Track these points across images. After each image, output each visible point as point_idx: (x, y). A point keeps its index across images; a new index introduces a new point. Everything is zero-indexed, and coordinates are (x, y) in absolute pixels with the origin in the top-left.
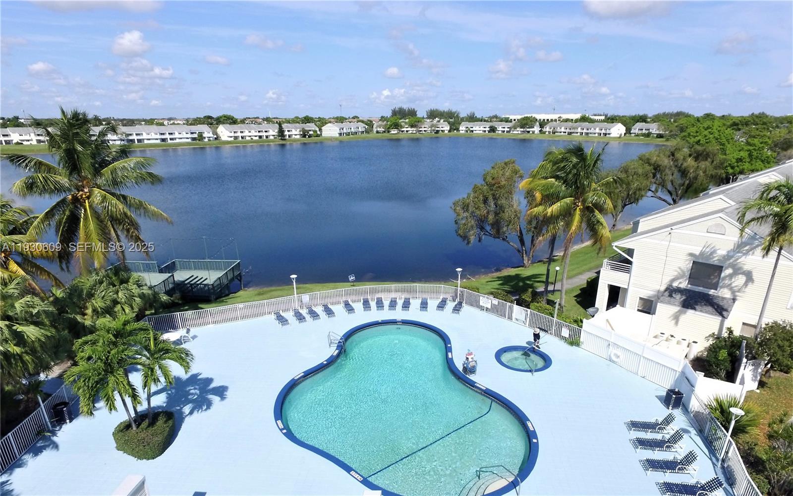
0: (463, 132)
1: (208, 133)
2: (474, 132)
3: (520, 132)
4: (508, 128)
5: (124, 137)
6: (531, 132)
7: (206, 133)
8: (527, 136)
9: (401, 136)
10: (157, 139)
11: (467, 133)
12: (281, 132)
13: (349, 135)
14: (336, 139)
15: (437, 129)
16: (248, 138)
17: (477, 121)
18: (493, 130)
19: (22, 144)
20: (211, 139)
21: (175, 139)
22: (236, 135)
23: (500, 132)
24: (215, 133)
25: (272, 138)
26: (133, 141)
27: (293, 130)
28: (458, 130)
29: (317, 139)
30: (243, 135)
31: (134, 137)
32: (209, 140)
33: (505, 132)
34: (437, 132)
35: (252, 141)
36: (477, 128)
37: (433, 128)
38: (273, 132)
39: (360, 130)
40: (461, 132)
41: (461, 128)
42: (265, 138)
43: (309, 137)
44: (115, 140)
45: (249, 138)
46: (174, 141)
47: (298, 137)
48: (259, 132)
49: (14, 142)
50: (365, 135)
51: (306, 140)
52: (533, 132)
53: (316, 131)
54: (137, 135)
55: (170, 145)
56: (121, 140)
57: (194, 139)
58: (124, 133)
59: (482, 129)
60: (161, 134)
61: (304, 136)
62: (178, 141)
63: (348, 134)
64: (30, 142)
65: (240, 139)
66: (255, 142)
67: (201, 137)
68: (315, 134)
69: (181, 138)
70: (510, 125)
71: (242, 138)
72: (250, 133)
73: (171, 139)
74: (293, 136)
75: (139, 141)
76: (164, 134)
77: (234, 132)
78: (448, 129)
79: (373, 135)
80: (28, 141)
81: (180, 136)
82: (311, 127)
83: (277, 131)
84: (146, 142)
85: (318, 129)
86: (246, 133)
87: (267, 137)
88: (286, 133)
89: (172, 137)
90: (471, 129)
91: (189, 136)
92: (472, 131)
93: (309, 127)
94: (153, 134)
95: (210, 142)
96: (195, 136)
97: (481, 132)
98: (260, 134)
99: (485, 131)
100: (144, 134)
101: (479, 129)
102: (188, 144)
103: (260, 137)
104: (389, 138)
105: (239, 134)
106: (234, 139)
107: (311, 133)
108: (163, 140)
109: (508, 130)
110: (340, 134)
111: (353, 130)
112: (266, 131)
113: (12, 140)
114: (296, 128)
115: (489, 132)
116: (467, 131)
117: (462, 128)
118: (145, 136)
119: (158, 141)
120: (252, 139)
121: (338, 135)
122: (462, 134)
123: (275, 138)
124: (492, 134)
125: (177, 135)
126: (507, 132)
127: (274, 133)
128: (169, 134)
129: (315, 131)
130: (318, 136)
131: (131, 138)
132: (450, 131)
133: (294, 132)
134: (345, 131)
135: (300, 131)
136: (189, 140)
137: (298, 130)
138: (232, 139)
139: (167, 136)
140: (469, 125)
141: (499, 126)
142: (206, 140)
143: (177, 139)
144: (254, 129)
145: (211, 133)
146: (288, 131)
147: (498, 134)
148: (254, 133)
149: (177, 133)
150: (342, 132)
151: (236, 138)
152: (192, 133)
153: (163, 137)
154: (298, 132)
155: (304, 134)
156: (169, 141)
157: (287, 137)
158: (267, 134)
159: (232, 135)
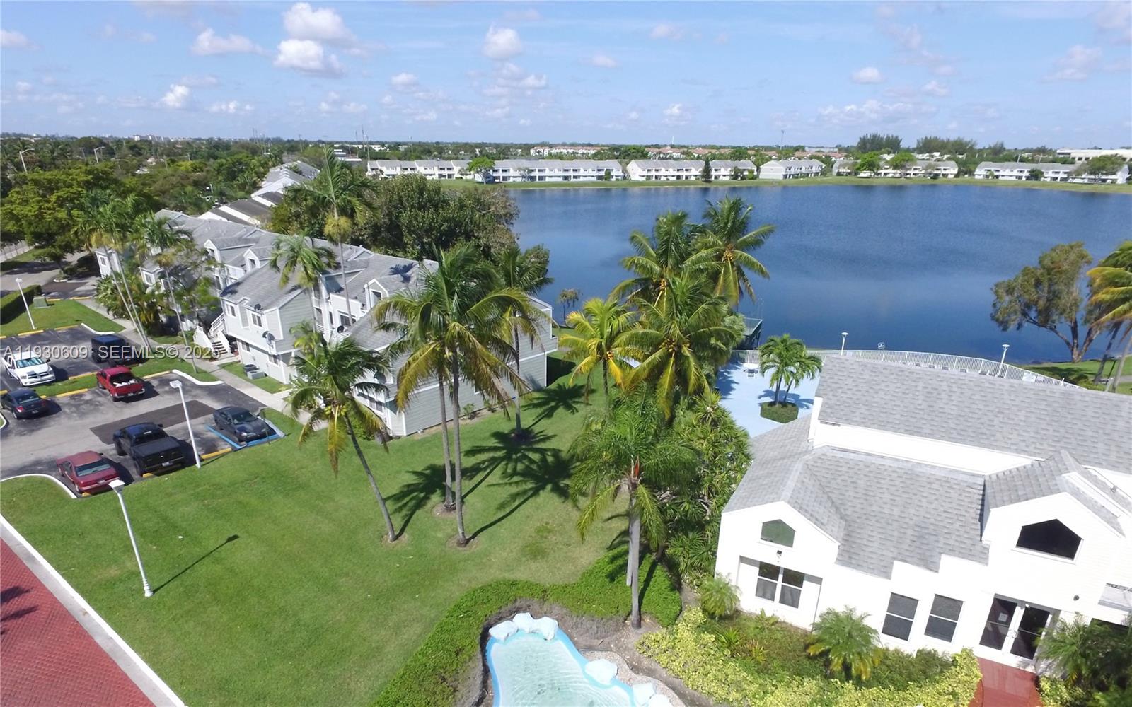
0: (981, 177)
1: (616, 170)
2: (1000, 178)
3: (1086, 181)
4: (1065, 173)
5: (526, 173)
6: (1108, 181)
7: (615, 170)
8: (1100, 188)
9: (876, 181)
10: (559, 177)
11: (987, 180)
12: (707, 172)
13: (797, 178)
14: (779, 182)
15: (936, 172)
16: (663, 179)
17: (1009, 161)
18: (1035, 175)
19: (425, 178)
20: (620, 178)
21: (579, 177)
22: (649, 174)
23: (1049, 180)
24: (625, 171)
25: (693, 178)
26: (533, 178)
27: (722, 169)
28: (971, 173)
29: (753, 183)
30: (658, 174)
31: (536, 174)
32: (617, 180)
33: (1059, 180)
34: (936, 176)
35: (668, 182)
36: (1007, 172)
37: (929, 171)
38: (695, 171)
39: (814, 170)
40: (976, 177)
41: (977, 172)
42: (684, 178)
43: (742, 179)
44: (516, 177)
45: (665, 179)
46: (578, 180)
47: (727, 178)
48: (678, 170)
50: (820, 178)
51: (738, 183)
52: (1114, 182)
53: (753, 172)
54: (539, 171)
55: (573, 185)
56: (523, 177)
57: (600, 178)
58: (527, 168)
59: (1016, 173)
60: (565, 170)
61: (735, 177)
62: (582, 179)
63: (795, 176)
65: (654, 179)
66: (672, 183)
67: (608, 172)
68: (751, 176)
69: (585, 176)
70: (1069, 168)
71: (656, 177)
72: (668, 172)
73: (575, 177)
74: (721, 177)
75: (541, 178)
76: (567, 170)
77: (648, 170)
78: (956, 171)
79: (832, 178)
80: (431, 175)
81: (586, 174)
82: (747, 165)
83: (701, 169)
84: (547, 179)
85: (755, 169)
87: (687, 177)
88: (713, 173)
89: (576, 174)
90: (996, 174)
91: (596, 173)
92: (997, 177)
93: (744, 165)
94: (556, 170)
95: (618, 182)
96: (602, 173)
97: (1014, 178)
98: (679, 173)
99: (1020, 178)
100: (547, 170)
101: (1010, 173)
102: (593, 183)
103: (678, 177)
104: (854, 184)
105: (654, 173)
106: (647, 179)
107: (746, 173)
108: (566, 178)
109: (1066, 176)
110: (785, 176)
111: (804, 170)
112: (687, 170)
113: (417, 174)
114: (726, 167)
115: (1028, 178)
116: (987, 177)
117: (980, 172)
118: (547, 173)
119: (561, 180)
120: (668, 179)
121: (782, 178)
122: (978, 181)
123: (697, 179)
124: (1033, 182)
125: (582, 173)
126: (1062, 179)
127: (697, 173)
128: (574, 170)
129: (751, 171)
130: (754, 178)
131: (532, 174)
132: (957, 176)
133: (723, 172)
134: (792, 171)
135: (731, 171)
136: (594, 179)
137: (729, 169)
138: (644, 179)
139: (571, 174)
140: (993, 167)
141: (1048, 169)
142: (614, 179)
143: (581, 177)
144: (672, 166)
145: (620, 170)
146: (716, 170)
147: (1045, 184)
148: (671, 172)
149: (582, 170)
150: (789, 173)
151: (649, 177)
152: (599, 170)
153: (567, 174)
154: (727, 173)
155: (736, 175)
156: (572, 180)
157: (713, 178)
158: (688, 173)
159: (645, 173)
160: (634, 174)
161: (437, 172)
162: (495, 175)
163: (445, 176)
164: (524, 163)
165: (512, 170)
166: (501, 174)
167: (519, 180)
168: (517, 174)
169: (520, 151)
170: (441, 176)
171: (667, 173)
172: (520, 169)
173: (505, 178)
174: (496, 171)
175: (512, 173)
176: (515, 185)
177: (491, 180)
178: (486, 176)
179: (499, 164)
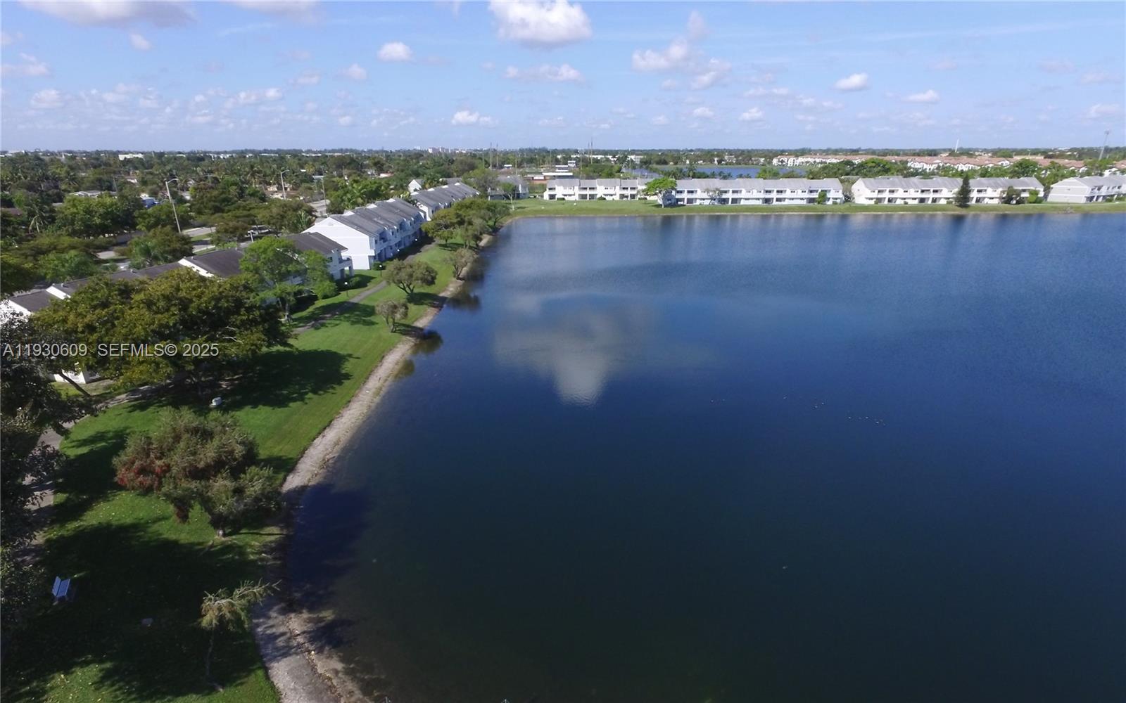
1: (835, 191)
5: (716, 195)
7: (833, 191)
10: (758, 199)
12: (964, 194)
13: (1110, 201)
14: (1076, 208)
16: (899, 202)
19: (605, 199)
20: (838, 201)
21: (784, 199)
22: (880, 196)
24: (847, 192)
25: (943, 202)
26: (725, 201)
27: (989, 190)
29: (1034, 207)
30: (892, 196)
31: (730, 196)
32: (835, 203)
35: (906, 207)
38: (947, 192)
42: (930, 202)
43: (1018, 203)
44: (704, 199)
45: (902, 202)
46: (782, 203)
47: (996, 201)
48: (923, 191)
49: (598, 196)
51: (1012, 209)
53: (1037, 193)
54: (734, 192)
55: (775, 209)
56: (713, 199)
57: (811, 200)
58: (717, 189)
60: (767, 192)
61: (1008, 200)
62: (787, 202)
63: (1109, 198)
64: (614, 197)
65: (886, 202)
66: (912, 208)
67: (823, 196)
68: (1034, 198)
69: (793, 199)
71: (890, 200)
72: (906, 193)
73: (778, 200)
74: (986, 200)
75: (734, 201)
76: (770, 192)
77: (880, 191)
80: (612, 195)
81: (793, 195)
82: (1029, 184)
83: (956, 190)
84: (743, 202)
85: (1042, 189)
86: (900, 193)
87: (934, 201)
88: (974, 195)
89: (780, 196)
91: (807, 195)
93: (1025, 184)
94: (755, 191)
95: (834, 207)
96: (815, 195)
98: (924, 196)
100: (744, 191)
102: (801, 208)
103: (922, 200)
105: (886, 195)
106: (876, 203)
107: (1025, 195)
108: (767, 201)
110: (1091, 198)
112: (935, 191)
113: (596, 195)
114: (995, 187)
118: (744, 194)
119: (760, 202)
120: (906, 203)
121: (1083, 201)
123: (948, 203)
125: (788, 194)
127: (950, 195)
128: (778, 192)
129: (1035, 193)
130: (1038, 201)
131: (724, 196)
133: (989, 193)
134: (1103, 192)
135: (1003, 192)
136: (804, 202)
137: (1001, 189)
138: (872, 202)
139: (774, 195)
142: (830, 202)
143: (786, 200)
144: (915, 186)
145: (841, 191)
146: (979, 191)
148: (912, 193)
149: (788, 191)
150: (1096, 193)
151: (879, 200)
152: (811, 192)
153: (768, 196)
154: (997, 194)
155: (1010, 197)
156: (775, 203)
157: (974, 202)
158: (936, 195)
159: (875, 195)
160: (860, 195)
161: (618, 191)
162: (678, 196)
163: (627, 197)
164: (717, 183)
165: (699, 191)
166: (685, 196)
167: (707, 202)
168: (705, 195)
169: (762, 160)
170: (622, 196)
171: (906, 195)
172: (708, 191)
173: (690, 201)
174: (681, 192)
175: (699, 194)
176: (702, 209)
177: (672, 203)
178: (667, 197)
179: (683, 184)
